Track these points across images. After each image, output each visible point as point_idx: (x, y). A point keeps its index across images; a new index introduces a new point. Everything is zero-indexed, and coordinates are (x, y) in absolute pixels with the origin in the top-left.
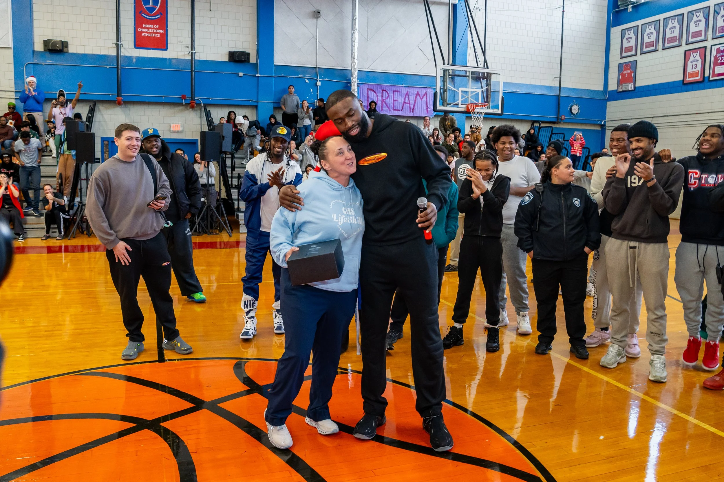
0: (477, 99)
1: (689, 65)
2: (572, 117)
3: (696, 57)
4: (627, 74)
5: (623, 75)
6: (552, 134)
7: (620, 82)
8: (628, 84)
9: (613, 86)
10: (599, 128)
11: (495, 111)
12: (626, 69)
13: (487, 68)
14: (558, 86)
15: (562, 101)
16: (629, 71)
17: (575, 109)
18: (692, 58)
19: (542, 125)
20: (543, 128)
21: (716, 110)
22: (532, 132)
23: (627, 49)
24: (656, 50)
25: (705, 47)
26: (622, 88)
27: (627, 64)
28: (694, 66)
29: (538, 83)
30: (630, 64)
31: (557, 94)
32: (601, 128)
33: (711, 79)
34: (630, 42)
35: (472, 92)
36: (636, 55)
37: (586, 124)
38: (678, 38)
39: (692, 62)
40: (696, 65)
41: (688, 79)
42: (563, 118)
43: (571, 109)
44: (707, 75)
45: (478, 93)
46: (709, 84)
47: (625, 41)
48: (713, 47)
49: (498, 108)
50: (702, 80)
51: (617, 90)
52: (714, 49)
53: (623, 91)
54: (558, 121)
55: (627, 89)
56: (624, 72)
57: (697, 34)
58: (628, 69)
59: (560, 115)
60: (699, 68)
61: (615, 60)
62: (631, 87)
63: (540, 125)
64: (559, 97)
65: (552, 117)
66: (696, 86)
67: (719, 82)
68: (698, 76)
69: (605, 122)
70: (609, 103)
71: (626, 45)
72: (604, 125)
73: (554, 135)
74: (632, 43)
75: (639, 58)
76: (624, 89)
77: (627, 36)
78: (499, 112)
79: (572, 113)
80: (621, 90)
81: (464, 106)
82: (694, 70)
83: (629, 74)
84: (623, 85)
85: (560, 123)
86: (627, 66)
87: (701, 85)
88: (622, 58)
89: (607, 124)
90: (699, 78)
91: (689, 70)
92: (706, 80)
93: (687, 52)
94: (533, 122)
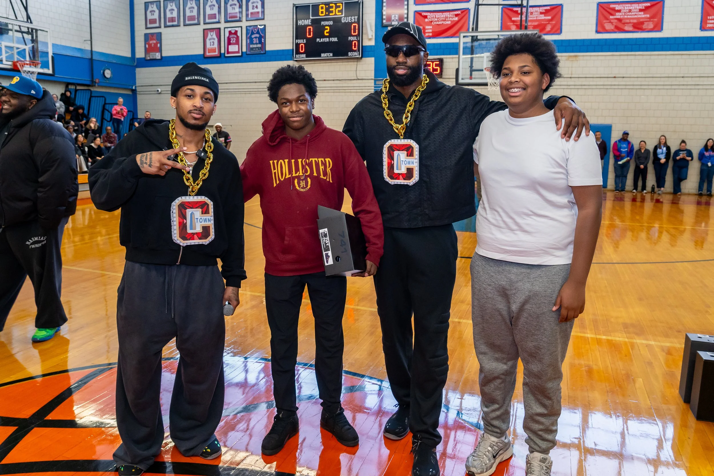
0: (24, 57)
1: (208, 42)
2: (106, 80)
3: (212, 35)
4: (153, 44)
5: (150, 45)
6: (91, 97)
7: (147, 51)
8: (155, 53)
9: (140, 53)
10: (129, 93)
11: (46, 71)
12: (152, 40)
13: (31, 23)
14: (90, 49)
15: (95, 64)
16: (155, 42)
17: (108, 73)
18: (209, 36)
19: (78, 88)
20: (80, 91)
21: (232, 82)
22: (68, 94)
23: (151, 21)
24: (178, 26)
25: (219, 29)
26: (149, 56)
27: (152, 34)
28: (212, 44)
29: (68, 44)
30: (155, 35)
31: (90, 57)
32: (132, 92)
33: (226, 55)
34: (153, 15)
35: (18, 48)
36: (160, 27)
37: (118, 88)
38: (196, 17)
39: (210, 39)
40: (213, 42)
41: (208, 54)
42: (97, 81)
43: (104, 73)
44: (223, 51)
45: (25, 50)
46: (225, 59)
47: (148, 13)
48: (226, 29)
49: (48, 68)
50: (219, 55)
51: (145, 58)
52: (227, 31)
53: (151, 60)
54: (93, 84)
55: (154, 58)
56: (151, 42)
57: (213, 16)
58: (154, 40)
59: (95, 77)
60: (216, 45)
61: (141, 31)
62: (158, 56)
63: (76, 87)
64: (91, 60)
65: (86, 79)
66: (215, 60)
67: (233, 59)
68: (215, 52)
69: (136, 87)
70: (138, 70)
71: (149, 17)
72: (135, 90)
73: (94, 98)
74: (156, 16)
75: (162, 30)
76: (151, 58)
77: (150, 9)
78: (50, 72)
79: (105, 77)
80: (149, 58)
81: (10, 63)
82: (212, 46)
83: (156, 44)
84: (151, 53)
85: (95, 86)
86: (152, 36)
87: (219, 60)
88: (147, 28)
89: (138, 89)
90: (216, 53)
91: (208, 46)
92: (223, 56)
93: (205, 31)
94: (67, 84)
